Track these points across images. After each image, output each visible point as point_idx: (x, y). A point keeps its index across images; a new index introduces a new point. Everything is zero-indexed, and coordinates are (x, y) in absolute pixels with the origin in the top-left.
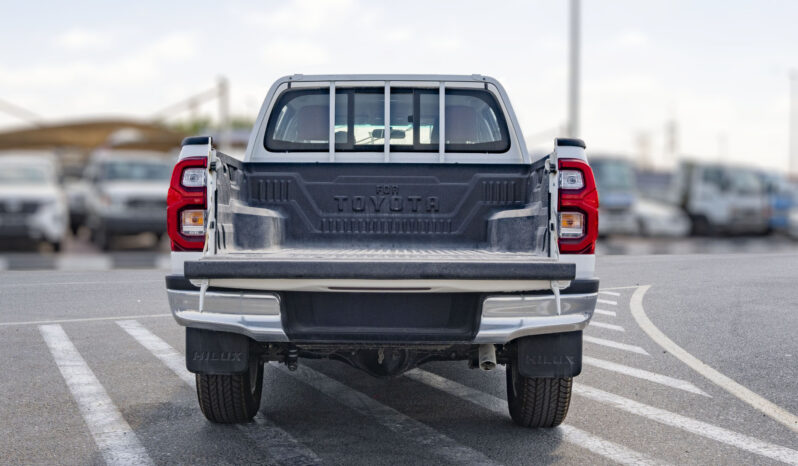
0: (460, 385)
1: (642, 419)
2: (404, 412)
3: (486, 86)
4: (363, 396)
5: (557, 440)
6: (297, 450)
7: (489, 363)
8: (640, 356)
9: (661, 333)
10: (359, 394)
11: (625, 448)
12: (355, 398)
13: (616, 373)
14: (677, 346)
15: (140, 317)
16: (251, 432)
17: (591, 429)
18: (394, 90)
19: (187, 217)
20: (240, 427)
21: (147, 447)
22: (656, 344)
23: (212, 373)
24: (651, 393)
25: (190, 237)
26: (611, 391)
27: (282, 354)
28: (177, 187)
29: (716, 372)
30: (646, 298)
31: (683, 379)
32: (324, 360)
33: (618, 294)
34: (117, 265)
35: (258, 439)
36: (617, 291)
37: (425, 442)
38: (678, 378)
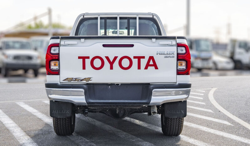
0: (144, 123)
1: (209, 133)
2: (125, 131)
3: (153, 16)
4: (110, 127)
5: (179, 140)
6: (89, 143)
7: (154, 112)
8: (210, 113)
9: (219, 105)
10: (109, 126)
11: (202, 142)
12: (107, 127)
13: (201, 118)
14: (224, 109)
15: (24, 101)
16: (72, 138)
17: (190, 136)
18: (121, 18)
19: (52, 63)
20: (68, 137)
21: (37, 143)
22: (217, 109)
23: (59, 117)
24: (213, 125)
25: (54, 70)
26: (199, 124)
27: (82, 111)
28: (49, 53)
29: (237, 118)
30: (215, 93)
31: (225, 120)
32: (97, 113)
33: (204, 91)
34: (10, 82)
35: (75, 140)
36: (204, 90)
37: (133, 141)
38: (223, 120)
